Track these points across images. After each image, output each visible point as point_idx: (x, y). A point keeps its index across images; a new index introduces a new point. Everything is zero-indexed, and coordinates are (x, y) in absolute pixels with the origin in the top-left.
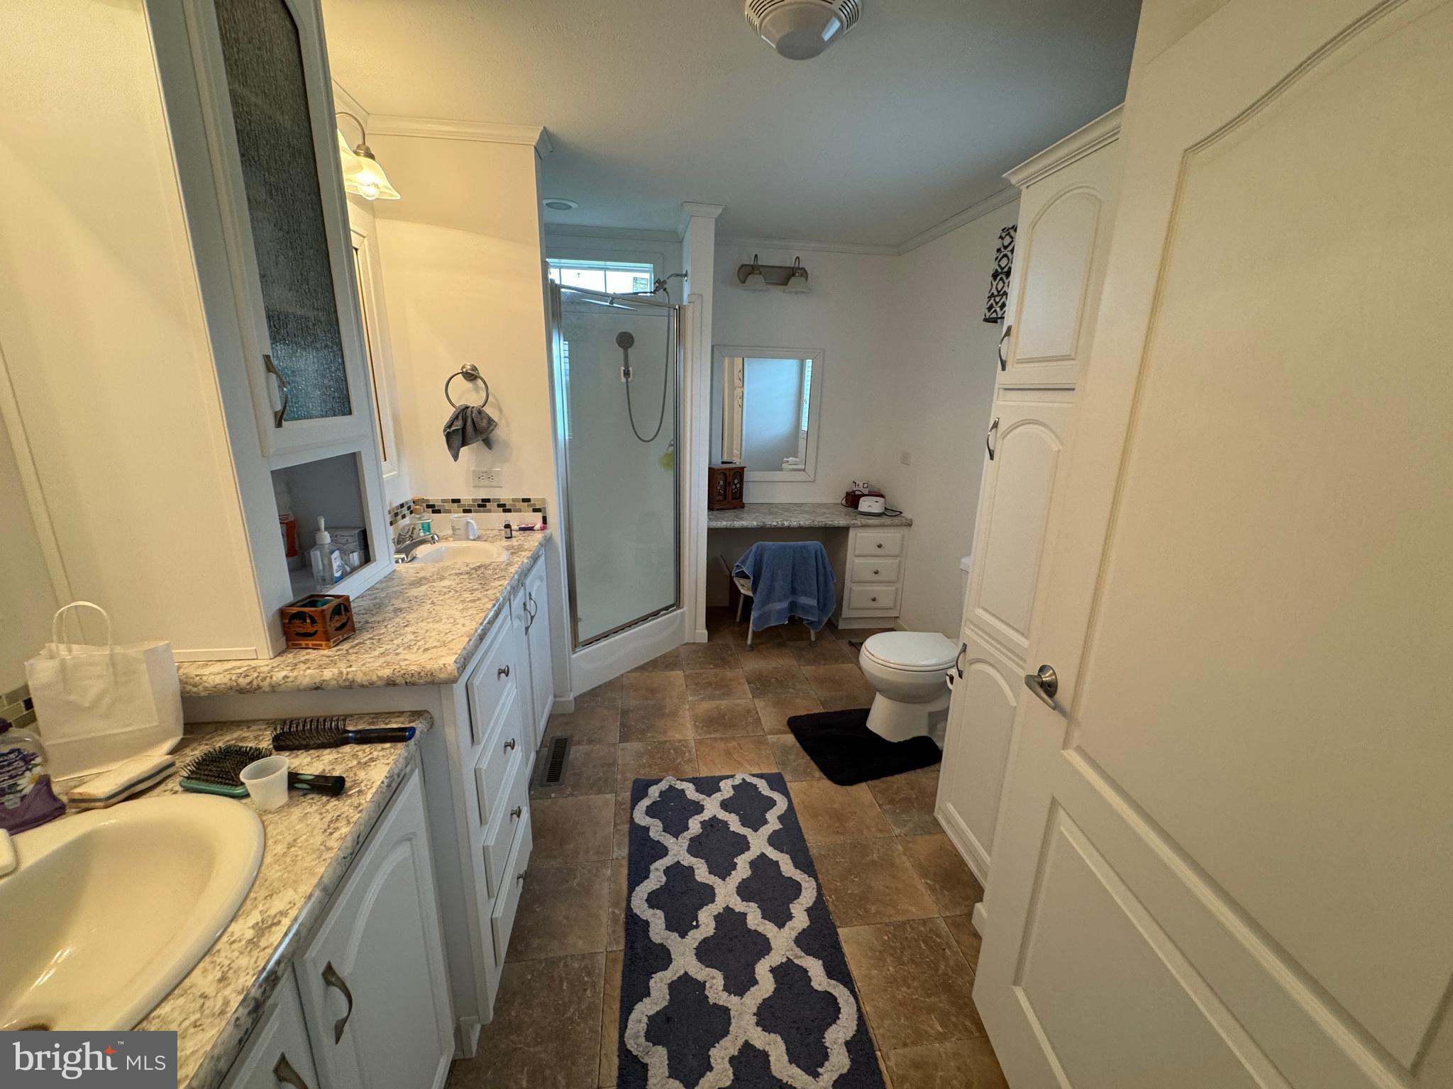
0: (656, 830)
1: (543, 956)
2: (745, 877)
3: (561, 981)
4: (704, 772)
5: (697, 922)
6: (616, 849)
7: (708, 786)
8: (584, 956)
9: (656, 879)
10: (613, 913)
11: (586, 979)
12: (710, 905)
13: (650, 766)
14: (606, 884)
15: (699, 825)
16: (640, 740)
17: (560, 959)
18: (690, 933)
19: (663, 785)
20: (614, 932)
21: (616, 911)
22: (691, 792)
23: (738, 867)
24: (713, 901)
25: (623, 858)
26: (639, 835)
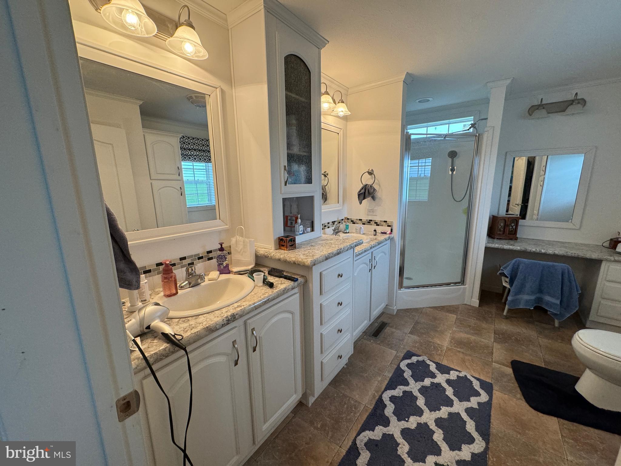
0: (408, 374)
1: (343, 392)
2: (443, 417)
3: (345, 404)
4: (445, 363)
5: (408, 420)
6: (387, 372)
7: (445, 370)
8: (356, 401)
9: (398, 392)
10: (374, 394)
11: (353, 409)
12: (418, 417)
13: (418, 349)
14: (377, 382)
15: (430, 383)
16: (419, 336)
17: (348, 397)
18: (403, 422)
19: (420, 359)
20: (371, 400)
21: (376, 394)
22: (433, 367)
23: (441, 411)
24: (420, 417)
25: (388, 377)
26: (399, 372)
